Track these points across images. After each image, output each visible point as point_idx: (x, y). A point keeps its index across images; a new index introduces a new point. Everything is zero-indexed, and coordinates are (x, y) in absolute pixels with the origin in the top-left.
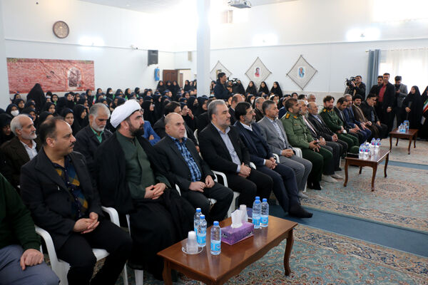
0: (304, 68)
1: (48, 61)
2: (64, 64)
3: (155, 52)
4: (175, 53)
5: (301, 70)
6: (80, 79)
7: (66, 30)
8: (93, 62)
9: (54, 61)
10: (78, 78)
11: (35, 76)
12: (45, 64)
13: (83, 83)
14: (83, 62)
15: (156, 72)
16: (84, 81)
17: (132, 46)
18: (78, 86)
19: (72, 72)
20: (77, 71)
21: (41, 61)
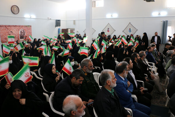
0: (131, 28)
1: (9, 26)
2: (18, 28)
3: (59, 21)
4: (66, 21)
5: (130, 29)
6: (25, 35)
7: (18, 10)
8: (31, 26)
9: (12, 26)
10: (24, 34)
11: (3, 34)
12: (8, 27)
13: (26, 37)
14: (26, 26)
15: (59, 30)
16: (27, 35)
17: (48, 18)
18: (24, 38)
19: (21, 32)
20: (24, 31)
21: (5, 26)
